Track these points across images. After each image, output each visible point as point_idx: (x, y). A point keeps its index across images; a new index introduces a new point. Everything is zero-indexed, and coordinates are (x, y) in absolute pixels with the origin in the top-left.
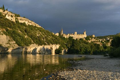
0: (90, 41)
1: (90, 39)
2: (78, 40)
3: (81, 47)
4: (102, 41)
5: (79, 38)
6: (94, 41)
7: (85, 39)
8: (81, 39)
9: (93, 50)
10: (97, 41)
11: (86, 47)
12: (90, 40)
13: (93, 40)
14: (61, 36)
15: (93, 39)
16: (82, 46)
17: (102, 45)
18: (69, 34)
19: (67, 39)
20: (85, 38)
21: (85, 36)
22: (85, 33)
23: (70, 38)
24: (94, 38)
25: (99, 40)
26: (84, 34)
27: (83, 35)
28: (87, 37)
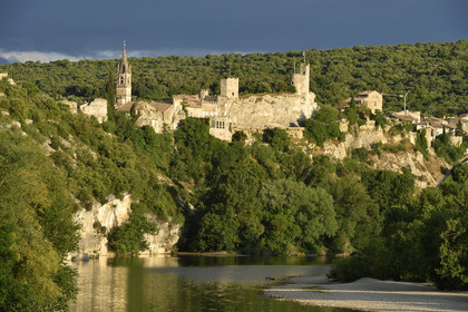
0: (344, 146)
1: (344, 127)
2: (249, 141)
3: (268, 208)
4: (442, 138)
5: (260, 127)
6: (376, 147)
7: (299, 133)
8: (269, 135)
9: (352, 226)
10: (397, 139)
11: (306, 202)
12: (341, 138)
13: (370, 134)
14: (123, 124)
15: (370, 124)
16: (278, 199)
17: (444, 171)
18: (177, 103)
19: (165, 136)
20: (302, 122)
21: (303, 102)
22: (302, 81)
23: (193, 131)
24: (379, 120)
25: (421, 137)
26: (292, 90)
27: (290, 98)
28: (316, 115)
